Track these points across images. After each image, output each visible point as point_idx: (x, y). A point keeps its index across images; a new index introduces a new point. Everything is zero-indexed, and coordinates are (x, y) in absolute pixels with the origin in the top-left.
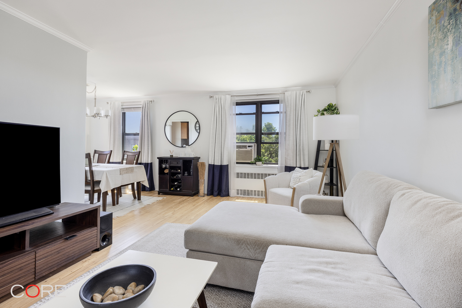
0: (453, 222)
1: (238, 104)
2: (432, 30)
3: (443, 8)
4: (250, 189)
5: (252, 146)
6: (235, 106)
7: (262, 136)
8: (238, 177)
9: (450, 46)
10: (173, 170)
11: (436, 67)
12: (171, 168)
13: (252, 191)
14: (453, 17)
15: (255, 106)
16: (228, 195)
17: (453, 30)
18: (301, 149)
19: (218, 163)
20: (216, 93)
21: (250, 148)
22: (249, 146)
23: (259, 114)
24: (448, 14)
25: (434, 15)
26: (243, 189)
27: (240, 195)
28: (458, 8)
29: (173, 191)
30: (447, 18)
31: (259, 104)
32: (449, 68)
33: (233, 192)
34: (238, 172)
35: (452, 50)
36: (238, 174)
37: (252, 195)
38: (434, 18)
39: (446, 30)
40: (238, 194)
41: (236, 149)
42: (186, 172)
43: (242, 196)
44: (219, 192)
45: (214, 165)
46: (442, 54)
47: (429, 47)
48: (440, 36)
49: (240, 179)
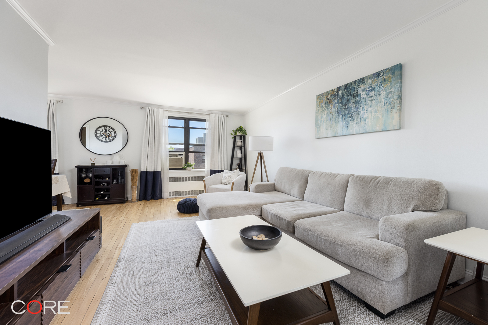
0: (336, 178)
1: (170, 118)
2: (318, 106)
3: (323, 99)
4: (181, 190)
5: (182, 155)
6: (167, 119)
7: (190, 146)
8: (170, 181)
9: (325, 115)
10: (98, 179)
11: (319, 122)
12: (96, 176)
13: (183, 192)
14: (327, 105)
15: (183, 121)
16: (161, 197)
17: (327, 110)
18: (223, 157)
19: (151, 169)
20: (148, 105)
21: (181, 156)
22: (180, 155)
23: (187, 129)
24: (325, 103)
25: (319, 100)
26: (175, 190)
27: (172, 197)
28: (329, 102)
29: (98, 200)
30: (324, 104)
31: (187, 120)
32: (325, 124)
33: (165, 194)
34: (170, 176)
35: (326, 117)
36: (170, 178)
37: (183, 195)
38: (318, 101)
39: (323, 108)
40: (170, 195)
41: (168, 157)
42: (115, 180)
43: (174, 197)
44: (152, 196)
45: (147, 172)
46: (322, 117)
47: (316, 113)
48: (321, 110)
49: (172, 183)
